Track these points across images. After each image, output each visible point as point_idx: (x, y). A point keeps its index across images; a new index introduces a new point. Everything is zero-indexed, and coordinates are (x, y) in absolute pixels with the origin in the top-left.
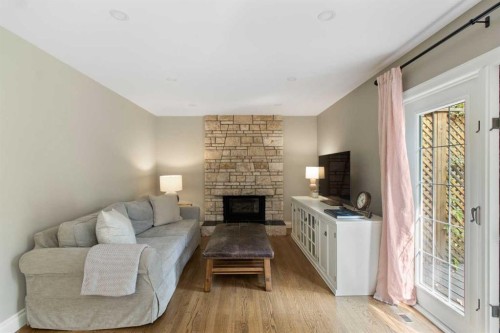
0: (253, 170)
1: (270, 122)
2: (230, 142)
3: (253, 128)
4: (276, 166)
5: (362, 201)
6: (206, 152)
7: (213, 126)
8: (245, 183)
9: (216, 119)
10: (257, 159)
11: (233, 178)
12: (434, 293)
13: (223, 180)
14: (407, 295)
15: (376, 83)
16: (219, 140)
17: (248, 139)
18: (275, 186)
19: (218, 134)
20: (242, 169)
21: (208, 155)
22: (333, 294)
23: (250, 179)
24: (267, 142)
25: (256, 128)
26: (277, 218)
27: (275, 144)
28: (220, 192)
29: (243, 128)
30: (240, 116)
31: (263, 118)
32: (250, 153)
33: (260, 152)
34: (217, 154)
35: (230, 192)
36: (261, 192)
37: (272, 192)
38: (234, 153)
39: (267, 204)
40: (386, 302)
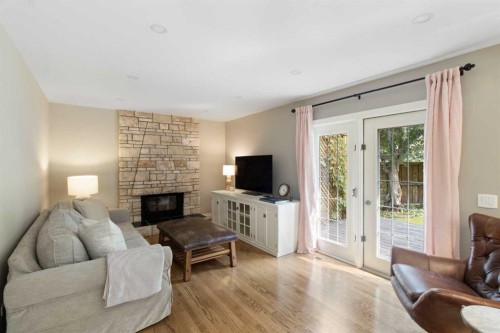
0: (173, 168)
1: (188, 123)
2: (149, 140)
3: (172, 127)
4: (193, 164)
5: (283, 190)
6: (120, 150)
7: (130, 122)
8: (165, 180)
9: (133, 115)
10: (177, 158)
11: (153, 177)
12: (328, 240)
13: (142, 178)
14: (315, 246)
15: (294, 111)
16: (136, 138)
17: (168, 139)
18: (194, 182)
19: (135, 131)
20: (163, 168)
21: (123, 153)
22: (275, 257)
23: (171, 177)
24: (186, 142)
25: (176, 128)
26: (194, 212)
27: (193, 144)
28: (138, 192)
29: (162, 127)
30: (159, 115)
31: (182, 119)
32: (170, 151)
33: (179, 151)
34: (134, 152)
35: (150, 191)
36: (180, 190)
37: (190, 188)
38: (154, 151)
39: (186, 200)
40: (306, 253)
